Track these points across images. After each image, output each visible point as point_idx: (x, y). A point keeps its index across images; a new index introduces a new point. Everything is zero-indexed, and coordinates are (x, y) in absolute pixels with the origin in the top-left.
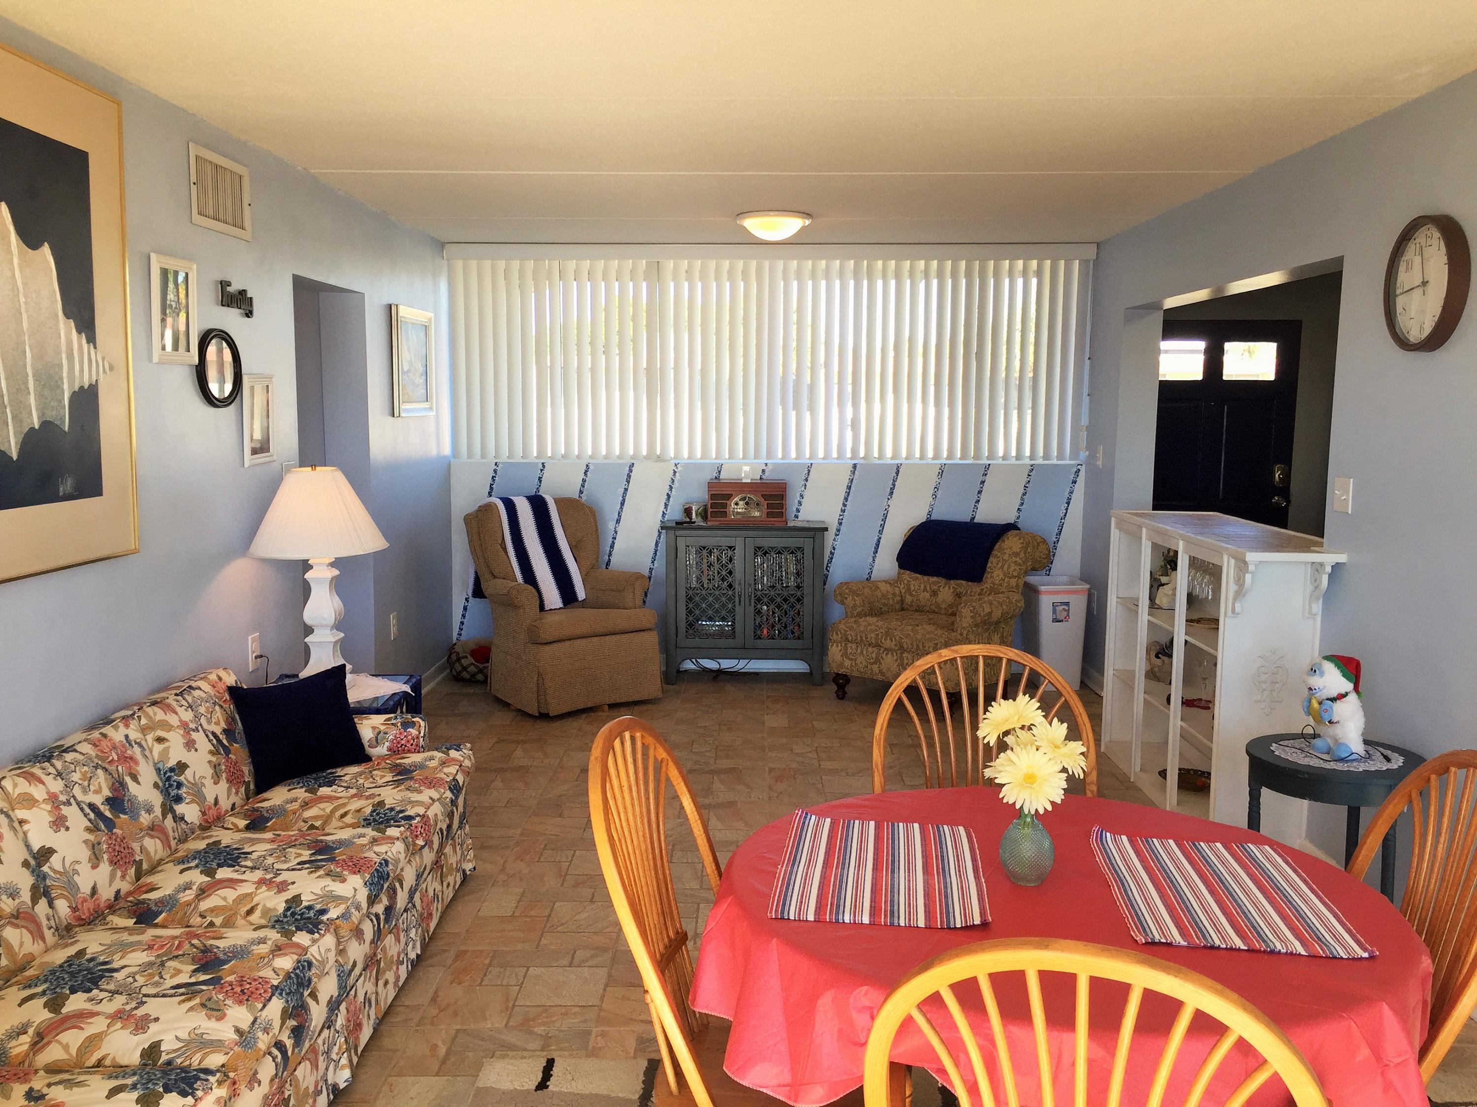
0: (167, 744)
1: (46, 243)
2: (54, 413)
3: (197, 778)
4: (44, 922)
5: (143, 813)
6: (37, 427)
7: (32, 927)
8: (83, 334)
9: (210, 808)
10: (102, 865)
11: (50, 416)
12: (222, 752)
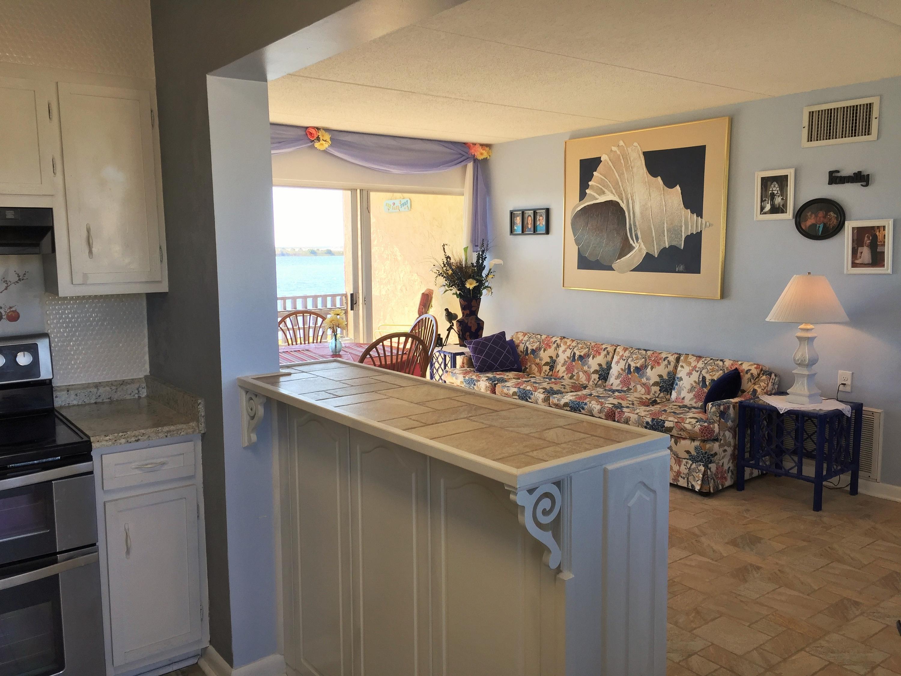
0: (683, 369)
1: (678, 185)
2: (676, 243)
3: (683, 386)
4: (592, 379)
5: (645, 378)
6: (667, 247)
7: (588, 377)
8: (695, 214)
9: (680, 398)
10: (618, 380)
11: (674, 243)
12: (701, 385)
